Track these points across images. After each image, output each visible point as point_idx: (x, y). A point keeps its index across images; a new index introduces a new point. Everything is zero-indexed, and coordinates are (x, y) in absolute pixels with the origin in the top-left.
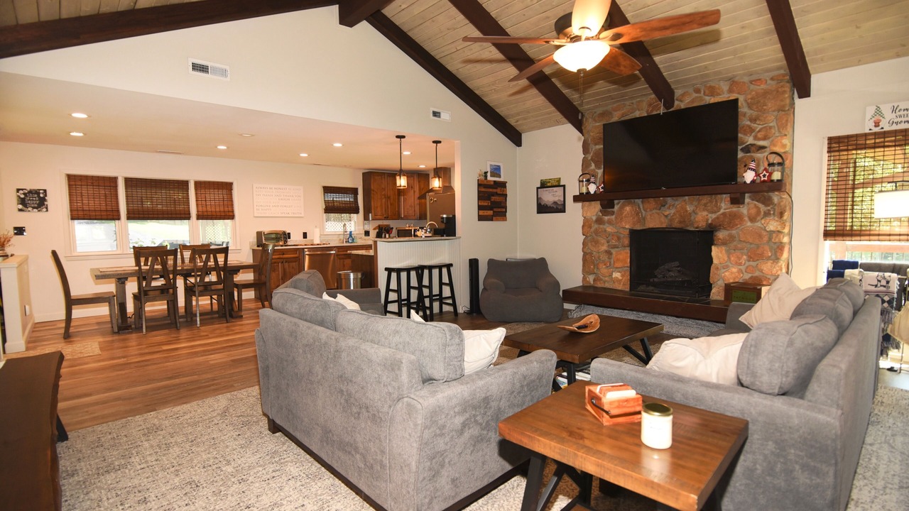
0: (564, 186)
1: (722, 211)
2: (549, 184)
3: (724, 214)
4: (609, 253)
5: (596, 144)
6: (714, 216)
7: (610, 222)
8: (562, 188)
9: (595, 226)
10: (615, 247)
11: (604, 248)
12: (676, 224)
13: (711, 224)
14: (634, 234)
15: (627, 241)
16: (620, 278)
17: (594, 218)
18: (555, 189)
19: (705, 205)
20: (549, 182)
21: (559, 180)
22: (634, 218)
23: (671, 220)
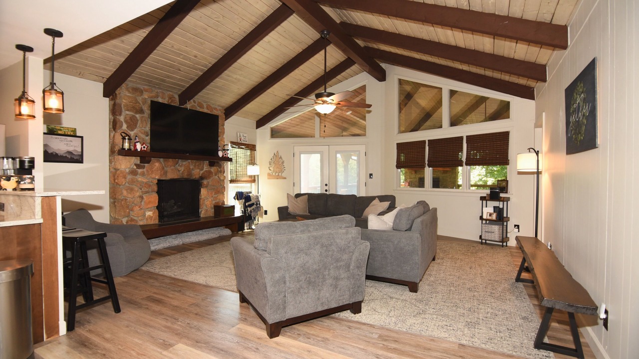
0: (82, 137)
1: (204, 170)
2: (60, 132)
3: (206, 171)
4: (141, 197)
5: (128, 110)
6: (202, 172)
7: (143, 174)
8: (81, 139)
9: (129, 177)
10: (147, 192)
11: (138, 194)
12: (185, 176)
13: (201, 176)
14: (160, 182)
15: (156, 188)
16: (152, 215)
17: (127, 170)
18: (69, 138)
19: (198, 166)
20: (61, 130)
21: (75, 130)
22: (161, 172)
23: (183, 173)
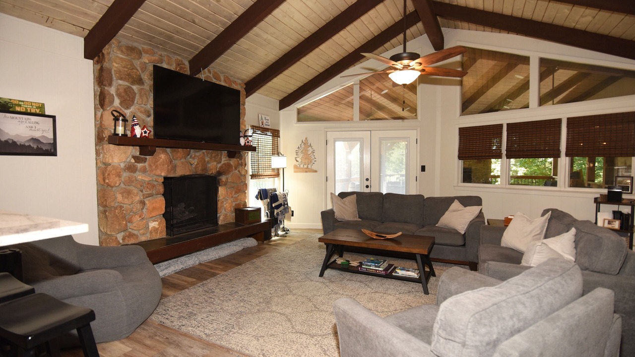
0: (54, 117)
1: (223, 162)
2: (18, 109)
3: (224, 164)
4: (143, 203)
5: (121, 79)
6: (219, 165)
7: (144, 170)
8: (51, 119)
9: (125, 175)
10: (150, 195)
11: (137, 198)
12: (199, 172)
13: (219, 171)
14: (167, 181)
15: (161, 189)
16: (157, 226)
17: (122, 165)
18: (34, 118)
19: (214, 157)
20: (20, 106)
21: (42, 107)
22: (168, 166)
23: (196, 168)
